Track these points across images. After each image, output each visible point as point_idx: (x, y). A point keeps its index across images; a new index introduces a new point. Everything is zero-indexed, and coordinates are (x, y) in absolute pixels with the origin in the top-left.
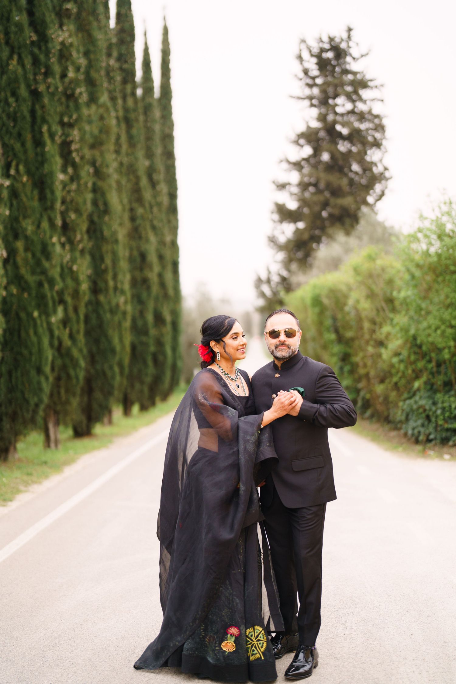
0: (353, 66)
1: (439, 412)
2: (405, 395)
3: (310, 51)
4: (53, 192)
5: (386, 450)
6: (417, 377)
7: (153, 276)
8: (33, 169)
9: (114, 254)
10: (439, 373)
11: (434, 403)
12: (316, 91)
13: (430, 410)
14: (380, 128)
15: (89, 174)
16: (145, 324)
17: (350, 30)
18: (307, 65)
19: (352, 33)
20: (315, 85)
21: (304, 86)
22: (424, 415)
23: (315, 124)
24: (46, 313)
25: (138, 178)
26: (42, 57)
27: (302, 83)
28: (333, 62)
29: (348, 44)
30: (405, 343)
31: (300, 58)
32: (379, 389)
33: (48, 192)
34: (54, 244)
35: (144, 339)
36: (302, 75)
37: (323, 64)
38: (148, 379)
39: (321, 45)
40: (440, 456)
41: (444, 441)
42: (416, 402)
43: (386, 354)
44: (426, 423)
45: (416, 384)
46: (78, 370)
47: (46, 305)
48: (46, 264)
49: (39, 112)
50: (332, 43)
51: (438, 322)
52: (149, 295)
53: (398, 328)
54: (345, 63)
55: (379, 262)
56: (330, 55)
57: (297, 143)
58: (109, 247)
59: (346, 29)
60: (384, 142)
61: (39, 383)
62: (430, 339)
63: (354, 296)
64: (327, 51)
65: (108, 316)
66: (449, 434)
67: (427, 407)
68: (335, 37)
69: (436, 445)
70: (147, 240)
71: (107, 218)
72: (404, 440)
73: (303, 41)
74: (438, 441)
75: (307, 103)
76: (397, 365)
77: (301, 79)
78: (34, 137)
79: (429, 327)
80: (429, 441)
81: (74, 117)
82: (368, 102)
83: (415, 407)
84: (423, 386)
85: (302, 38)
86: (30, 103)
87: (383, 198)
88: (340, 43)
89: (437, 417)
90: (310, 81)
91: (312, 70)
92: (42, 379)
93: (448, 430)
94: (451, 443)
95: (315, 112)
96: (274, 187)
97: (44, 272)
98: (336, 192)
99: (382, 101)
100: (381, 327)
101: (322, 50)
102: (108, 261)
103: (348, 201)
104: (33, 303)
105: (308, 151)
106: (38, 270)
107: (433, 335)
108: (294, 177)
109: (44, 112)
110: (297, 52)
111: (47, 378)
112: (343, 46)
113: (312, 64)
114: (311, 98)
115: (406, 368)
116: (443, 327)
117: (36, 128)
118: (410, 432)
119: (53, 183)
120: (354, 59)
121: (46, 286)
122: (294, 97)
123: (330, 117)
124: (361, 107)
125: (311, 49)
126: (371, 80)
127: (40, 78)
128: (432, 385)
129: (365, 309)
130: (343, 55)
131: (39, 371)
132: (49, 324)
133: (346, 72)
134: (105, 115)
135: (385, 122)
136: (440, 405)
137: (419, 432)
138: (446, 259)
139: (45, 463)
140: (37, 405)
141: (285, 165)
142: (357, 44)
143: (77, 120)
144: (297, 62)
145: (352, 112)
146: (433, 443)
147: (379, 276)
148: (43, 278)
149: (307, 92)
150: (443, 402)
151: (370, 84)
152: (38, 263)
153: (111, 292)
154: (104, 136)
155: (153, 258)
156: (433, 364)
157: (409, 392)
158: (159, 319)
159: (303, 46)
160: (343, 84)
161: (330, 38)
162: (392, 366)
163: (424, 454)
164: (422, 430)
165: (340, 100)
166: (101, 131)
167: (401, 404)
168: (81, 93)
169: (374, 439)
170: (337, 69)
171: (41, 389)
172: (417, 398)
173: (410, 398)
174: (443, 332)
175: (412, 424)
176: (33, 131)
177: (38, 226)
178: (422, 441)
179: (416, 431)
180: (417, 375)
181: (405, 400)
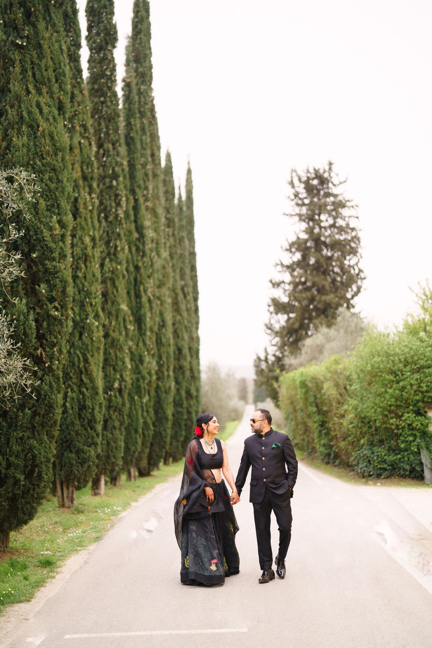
0: (334, 190)
1: (375, 458)
2: (357, 448)
3: (300, 180)
4: (145, 325)
5: (344, 482)
6: (364, 437)
7: (186, 364)
8: (135, 311)
9: (168, 353)
10: (376, 434)
11: (373, 453)
12: (304, 210)
13: (370, 457)
14: (356, 239)
15: (157, 305)
16: (181, 399)
17: (331, 164)
18: (297, 189)
19: (333, 166)
20: (304, 204)
21: (295, 206)
22: (367, 460)
23: (304, 236)
24: (140, 397)
25: (176, 294)
26: (141, 247)
27: (293, 203)
28: (319, 187)
29: (330, 174)
30: (356, 416)
31: (292, 184)
32: (342, 444)
33: (143, 325)
34: (145, 356)
35: (180, 410)
36: (293, 197)
37: (309, 189)
38: (182, 439)
39: (309, 175)
40: (375, 484)
41: (379, 476)
42: (362, 452)
43: (345, 422)
44: (368, 465)
45: (362, 441)
46: (150, 431)
47: (140, 392)
48: (141, 368)
49: (139, 278)
50: (318, 174)
51: (372, 405)
52: (184, 378)
53: (351, 407)
54: (328, 188)
55: (341, 366)
56: (315, 182)
57: (290, 250)
58: (165, 349)
59: (328, 163)
60: (360, 250)
61: (136, 439)
62: (368, 414)
63: (326, 386)
64: (313, 179)
65: (164, 395)
66: (381, 471)
67: (368, 455)
68: (319, 169)
69: (373, 479)
70: (183, 339)
71: (164, 330)
72: (357, 477)
73: (294, 171)
74: (375, 476)
75: (297, 218)
76: (351, 430)
77: (293, 200)
78: (135, 292)
79: (368, 407)
80: (370, 476)
81: (150, 271)
82: (347, 219)
83: (362, 455)
84: (366, 442)
85: (294, 169)
86: (134, 274)
87: (360, 294)
88: (324, 173)
89: (374, 461)
90: (300, 202)
91: (302, 193)
92: (138, 436)
93: (381, 469)
94: (382, 477)
95: (304, 226)
96: (270, 285)
97: (140, 373)
98: (321, 291)
99: (357, 218)
100: (342, 406)
101: (309, 178)
102: (164, 359)
103: (330, 298)
104: (134, 391)
105: (298, 256)
106: (137, 371)
107: (370, 412)
108: (287, 277)
109: (141, 278)
110: (289, 179)
111: (140, 436)
112: (326, 175)
113: (301, 188)
114: (300, 215)
115: (357, 431)
116: (375, 407)
117: (137, 288)
118: (359, 471)
119: (145, 319)
120: (334, 185)
121: (141, 380)
122: (287, 215)
123: (317, 230)
124: (340, 222)
125: (301, 177)
126: (348, 201)
127: (139, 258)
128: (373, 441)
129: (332, 394)
130: (326, 182)
131: (136, 431)
132: (142, 403)
133: (328, 195)
134: (166, 266)
135: (360, 235)
136: (376, 454)
137: (364, 471)
138: (376, 368)
139: (139, 487)
140: (134, 452)
141: (279, 268)
142: (337, 175)
143: (151, 273)
144: (289, 187)
145: (333, 226)
146: (372, 477)
147: (341, 373)
148: (139, 376)
149: (297, 210)
150: (377, 452)
151: (348, 204)
152: (137, 367)
153: (166, 379)
154: (165, 279)
155: (186, 351)
156: (373, 429)
157: (359, 447)
158: (189, 394)
159: (294, 174)
160: (326, 205)
161: (315, 170)
162: (349, 430)
163: (366, 483)
164: (365, 469)
165: (323, 217)
166: (164, 277)
167: (353, 453)
168: (154, 256)
169: (339, 477)
170: (322, 193)
171: (137, 443)
172: (363, 450)
173: (359, 450)
174: (376, 410)
175: (360, 466)
176: (135, 289)
177: (138, 346)
178: (366, 476)
179: (362, 470)
180: (363, 436)
181: (356, 451)
